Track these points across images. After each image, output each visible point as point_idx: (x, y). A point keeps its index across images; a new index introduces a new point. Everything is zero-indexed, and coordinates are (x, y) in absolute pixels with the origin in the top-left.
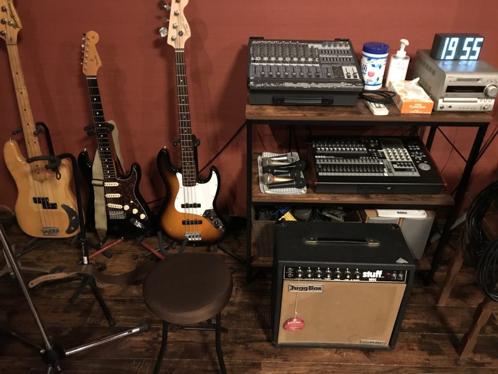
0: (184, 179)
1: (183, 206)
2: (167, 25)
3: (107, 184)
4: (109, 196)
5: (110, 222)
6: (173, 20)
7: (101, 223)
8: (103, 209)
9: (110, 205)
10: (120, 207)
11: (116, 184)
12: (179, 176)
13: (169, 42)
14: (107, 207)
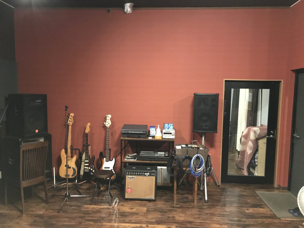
0: (106, 159)
1: (105, 168)
2: (106, 122)
3: (86, 161)
4: (85, 164)
5: (84, 173)
6: (107, 121)
7: (82, 173)
8: (83, 168)
9: (85, 167)
10: (88, 168)
11: (88, 161)
12: (105, 159)
13: (106, 125)
14: (84, 168)
